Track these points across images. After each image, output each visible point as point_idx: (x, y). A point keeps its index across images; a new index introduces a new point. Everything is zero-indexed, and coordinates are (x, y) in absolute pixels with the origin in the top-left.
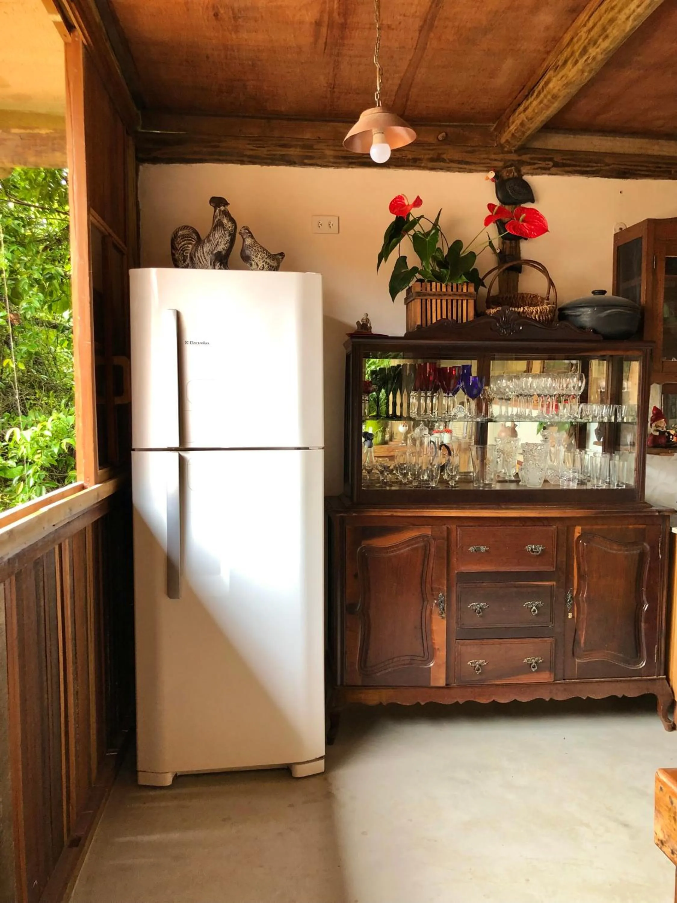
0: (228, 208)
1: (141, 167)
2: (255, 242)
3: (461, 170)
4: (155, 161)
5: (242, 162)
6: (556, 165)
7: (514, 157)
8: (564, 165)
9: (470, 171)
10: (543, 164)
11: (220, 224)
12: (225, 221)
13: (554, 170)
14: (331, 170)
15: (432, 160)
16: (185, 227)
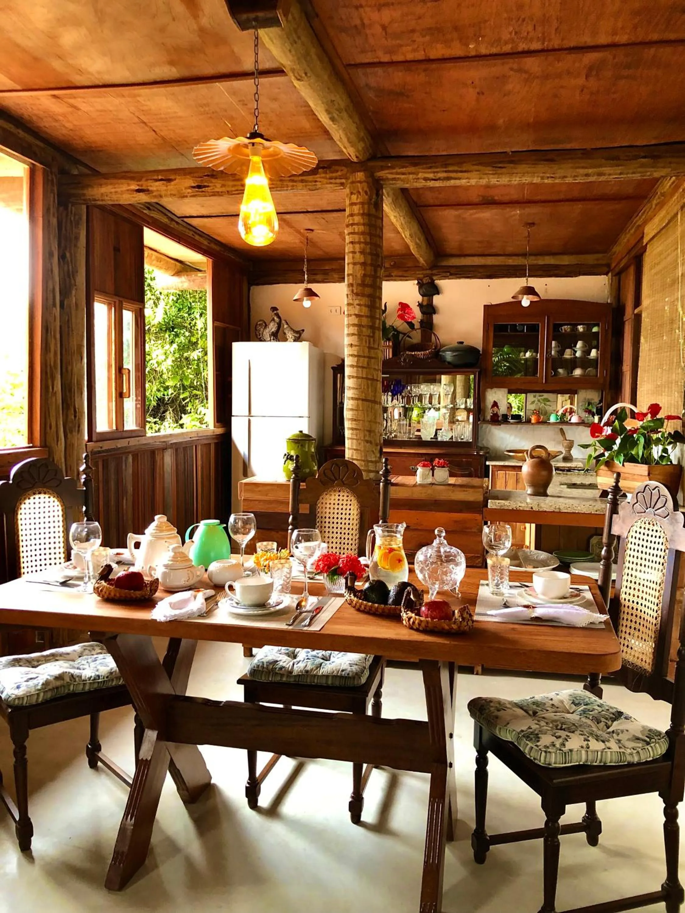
0: (278, 311)
1: (252, 288)
2: (289, 326)
3: (401, 280)
4: (258, 284)
5: (296, 283)
6: (451, 274)
7: (428, 272)
8: (456, 274)
9: (407, 280)
10: (444, 274)
11: (273, 320)
12: (276, 318)
13: (450, 277)
14: (337, 284)
15: (386, 276)
16: (260, 320)
